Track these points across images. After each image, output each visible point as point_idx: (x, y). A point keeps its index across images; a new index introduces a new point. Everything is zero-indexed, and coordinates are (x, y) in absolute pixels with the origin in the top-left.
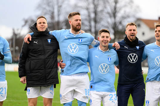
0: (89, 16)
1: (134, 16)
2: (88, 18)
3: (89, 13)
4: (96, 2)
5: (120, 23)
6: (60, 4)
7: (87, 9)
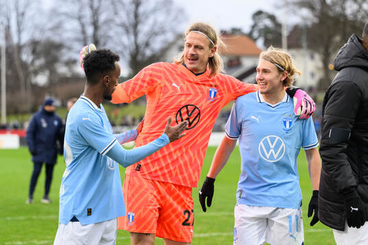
0: (84, 32)
1: (173, 30)
2: (81, 36)
3: (83, 26)
4: (96, 4)
5: (147, 45)
6: (21, 10)
7: (80, 18)
